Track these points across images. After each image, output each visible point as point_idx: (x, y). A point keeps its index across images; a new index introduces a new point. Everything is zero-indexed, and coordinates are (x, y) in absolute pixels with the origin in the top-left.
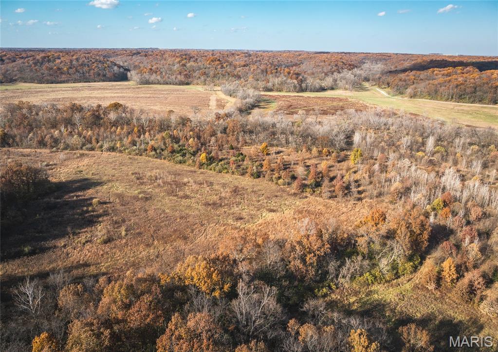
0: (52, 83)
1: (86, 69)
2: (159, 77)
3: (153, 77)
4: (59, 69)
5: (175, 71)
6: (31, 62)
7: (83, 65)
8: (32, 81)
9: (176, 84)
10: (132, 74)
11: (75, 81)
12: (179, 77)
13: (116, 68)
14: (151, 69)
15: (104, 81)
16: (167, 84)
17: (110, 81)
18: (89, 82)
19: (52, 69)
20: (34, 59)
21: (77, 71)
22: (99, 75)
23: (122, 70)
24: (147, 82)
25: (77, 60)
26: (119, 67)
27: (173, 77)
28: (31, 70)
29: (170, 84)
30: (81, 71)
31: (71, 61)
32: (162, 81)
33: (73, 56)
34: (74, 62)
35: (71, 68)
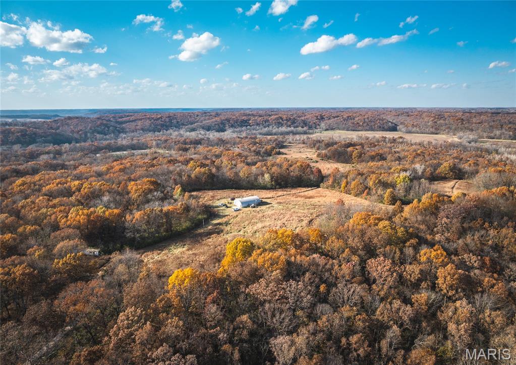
0: (354, 131)
1: (373, 123)
2: (418, 129)
3: (414, 129)
4: (358, 123)
5: (429, 126)
6: (342, 120)
7: (371, 121)
8: (343, 129)
9: (429, 134)
10: (400, 127)
11: (366, 130)
12: (431, 129)
13: (390, 123)
14: (413, 125)
15: (383, 131)
16: (423, 133)
17: (386, 131)
18: (374, 131)
19: (353, 123)
20: (343, 118)
21: (368, 125)
22: (380, 127)
23: (393, 125)
24: (410, 132)
25: (368, 118)
26: (392, 123)
27: (427, 130)
28: (343, 124)
29: (425, 133)
30: (370, 125)
31: (364, 119)
32: (420, 132)
33: (364, 116)
34: (366, 120)
35: (364, 123)
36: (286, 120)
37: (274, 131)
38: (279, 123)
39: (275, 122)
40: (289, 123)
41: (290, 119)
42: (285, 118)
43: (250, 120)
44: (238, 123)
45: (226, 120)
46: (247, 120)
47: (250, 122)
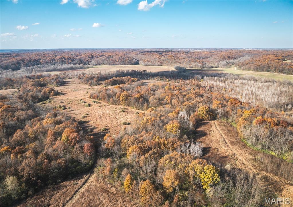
0: (113, 65)
1: (124, 60)
2: (151, 63)
3: (149, 63)
4: (115, 60)
5: (157, 61)
6: (105, 58)
8: (107, 64)
9: (157, 66)
10: (140, 62)
11: (121, 64)
12: (158, 63)
14: (148, 60)
15: (131, 64)
16: (154, 66)
17: (133, 65)
18: (125, 65)
19: (113, 60)
20: (106, 56)
21: (121, 61)
22: (129, 62)
23: (136, 60)
24: (147, 65)
25: (121, 57)
26: (135, 59)
27: (156, 63)
28: (106, 61)
29: (155, 66)
30: (123, 61)
31: (119, 57)
32: (152, 65)
33: (119, 55)
35: (119, 60)
36: (68, 59)
37: (59, 68)
38: (63, 61)
39: (60, 61)
40: (70, 61)
41: (70, 58)
42: (67, 58)
43: (40, 60)
44: (31, 62)
45: (21, 60)
46: (38, 60)
47: (41, 61)
